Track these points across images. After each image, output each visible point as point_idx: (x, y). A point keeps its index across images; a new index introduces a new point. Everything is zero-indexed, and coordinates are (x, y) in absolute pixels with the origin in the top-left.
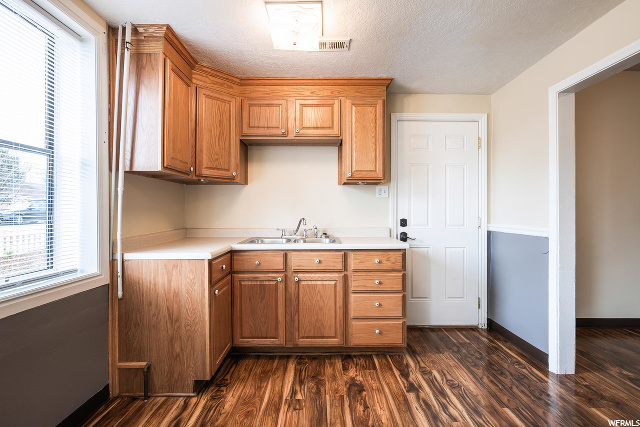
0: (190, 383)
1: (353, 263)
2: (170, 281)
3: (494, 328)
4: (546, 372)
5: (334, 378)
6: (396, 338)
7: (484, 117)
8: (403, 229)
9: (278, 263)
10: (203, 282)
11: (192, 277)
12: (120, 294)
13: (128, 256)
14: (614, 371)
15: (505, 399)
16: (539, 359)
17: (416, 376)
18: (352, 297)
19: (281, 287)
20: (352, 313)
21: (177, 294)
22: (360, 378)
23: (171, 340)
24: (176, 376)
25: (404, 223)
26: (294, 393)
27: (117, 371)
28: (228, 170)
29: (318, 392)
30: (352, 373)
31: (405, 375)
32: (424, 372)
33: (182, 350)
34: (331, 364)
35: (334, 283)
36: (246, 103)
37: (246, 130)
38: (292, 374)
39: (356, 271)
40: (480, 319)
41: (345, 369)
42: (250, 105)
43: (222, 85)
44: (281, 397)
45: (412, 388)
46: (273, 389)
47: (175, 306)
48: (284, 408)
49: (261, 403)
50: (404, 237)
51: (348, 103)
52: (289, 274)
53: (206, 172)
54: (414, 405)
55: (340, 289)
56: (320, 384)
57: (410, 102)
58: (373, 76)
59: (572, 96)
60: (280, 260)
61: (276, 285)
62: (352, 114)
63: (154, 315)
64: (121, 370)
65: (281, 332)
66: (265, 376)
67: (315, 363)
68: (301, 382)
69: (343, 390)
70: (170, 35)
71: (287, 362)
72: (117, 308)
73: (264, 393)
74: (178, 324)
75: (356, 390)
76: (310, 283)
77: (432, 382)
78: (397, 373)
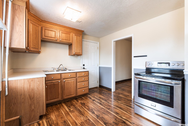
0: (38, 117)
1: (78, 75)
2: (30, 86)
3: (101, 86)
4: (111, 92)
5: (77, 104)
6: (87, 91)
7: (99, 43)
8: (84, 67)
9: (59, 77)
10: (43, 84)
11: (39, 83)
12: (7, 93)
13: (10, 79)
14: (119, 89)
15: (109, 97)
16: (110, 90)
17: (93, 98)
18: (78, 83)
19: (60, 84)
20: (78, 87)
21: (33, 90)
22: (82, 102)
23: (30, 106)
24: (32, 117)
25: (84, 65)
26: (70, 110)
27: (4, 124)
28: (38, 49)
29: (75, 107)
30: (80, 101)
31: (91, 99)
32: (94, 97)
33: (35, 107)
34: (74, 101)
35: (73, 81)
36: (43, 28)
37: (43, 37)
38: (65, 106)
39: (79, 77)
40: (98, 85)
41: (78, 101)
42: (45, 29)
43: (36, 21)
44: (67, 111)
45: (94, 100)
46: (63, 111)
47: (32, 94)
48: (70, 113)
49: (63, 114)
50: (84, 68)
51: (74, 34)
52: (62, 80)
53: (32, 49)
54: (96, 103)
55: (75, 82)
56: (74, 106)
57: (85, 37)
58: (80, 29)
59: (115, 42)
60: (59, 76)
61: (58, 83)
62: (75, 38)
63: (23, 99)
64: (6, 123)
65: (60, 96)
66: (58, 109)
67: (69, 102)
68: (70, 107)
69: (81, 105)
70: (28, 2)
71: (62, 104)
72: (4, 99)
73: (62, 112)
74: (33, 99)
75: (83, 104)
76: (68, 81)
77: (96, 98)
78: (89, 99)
